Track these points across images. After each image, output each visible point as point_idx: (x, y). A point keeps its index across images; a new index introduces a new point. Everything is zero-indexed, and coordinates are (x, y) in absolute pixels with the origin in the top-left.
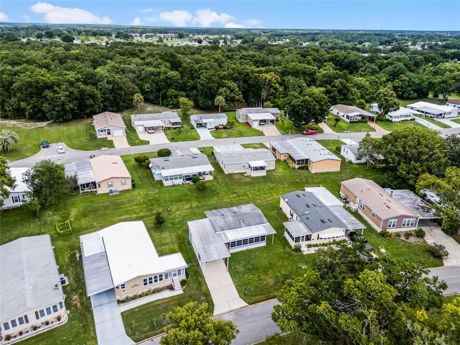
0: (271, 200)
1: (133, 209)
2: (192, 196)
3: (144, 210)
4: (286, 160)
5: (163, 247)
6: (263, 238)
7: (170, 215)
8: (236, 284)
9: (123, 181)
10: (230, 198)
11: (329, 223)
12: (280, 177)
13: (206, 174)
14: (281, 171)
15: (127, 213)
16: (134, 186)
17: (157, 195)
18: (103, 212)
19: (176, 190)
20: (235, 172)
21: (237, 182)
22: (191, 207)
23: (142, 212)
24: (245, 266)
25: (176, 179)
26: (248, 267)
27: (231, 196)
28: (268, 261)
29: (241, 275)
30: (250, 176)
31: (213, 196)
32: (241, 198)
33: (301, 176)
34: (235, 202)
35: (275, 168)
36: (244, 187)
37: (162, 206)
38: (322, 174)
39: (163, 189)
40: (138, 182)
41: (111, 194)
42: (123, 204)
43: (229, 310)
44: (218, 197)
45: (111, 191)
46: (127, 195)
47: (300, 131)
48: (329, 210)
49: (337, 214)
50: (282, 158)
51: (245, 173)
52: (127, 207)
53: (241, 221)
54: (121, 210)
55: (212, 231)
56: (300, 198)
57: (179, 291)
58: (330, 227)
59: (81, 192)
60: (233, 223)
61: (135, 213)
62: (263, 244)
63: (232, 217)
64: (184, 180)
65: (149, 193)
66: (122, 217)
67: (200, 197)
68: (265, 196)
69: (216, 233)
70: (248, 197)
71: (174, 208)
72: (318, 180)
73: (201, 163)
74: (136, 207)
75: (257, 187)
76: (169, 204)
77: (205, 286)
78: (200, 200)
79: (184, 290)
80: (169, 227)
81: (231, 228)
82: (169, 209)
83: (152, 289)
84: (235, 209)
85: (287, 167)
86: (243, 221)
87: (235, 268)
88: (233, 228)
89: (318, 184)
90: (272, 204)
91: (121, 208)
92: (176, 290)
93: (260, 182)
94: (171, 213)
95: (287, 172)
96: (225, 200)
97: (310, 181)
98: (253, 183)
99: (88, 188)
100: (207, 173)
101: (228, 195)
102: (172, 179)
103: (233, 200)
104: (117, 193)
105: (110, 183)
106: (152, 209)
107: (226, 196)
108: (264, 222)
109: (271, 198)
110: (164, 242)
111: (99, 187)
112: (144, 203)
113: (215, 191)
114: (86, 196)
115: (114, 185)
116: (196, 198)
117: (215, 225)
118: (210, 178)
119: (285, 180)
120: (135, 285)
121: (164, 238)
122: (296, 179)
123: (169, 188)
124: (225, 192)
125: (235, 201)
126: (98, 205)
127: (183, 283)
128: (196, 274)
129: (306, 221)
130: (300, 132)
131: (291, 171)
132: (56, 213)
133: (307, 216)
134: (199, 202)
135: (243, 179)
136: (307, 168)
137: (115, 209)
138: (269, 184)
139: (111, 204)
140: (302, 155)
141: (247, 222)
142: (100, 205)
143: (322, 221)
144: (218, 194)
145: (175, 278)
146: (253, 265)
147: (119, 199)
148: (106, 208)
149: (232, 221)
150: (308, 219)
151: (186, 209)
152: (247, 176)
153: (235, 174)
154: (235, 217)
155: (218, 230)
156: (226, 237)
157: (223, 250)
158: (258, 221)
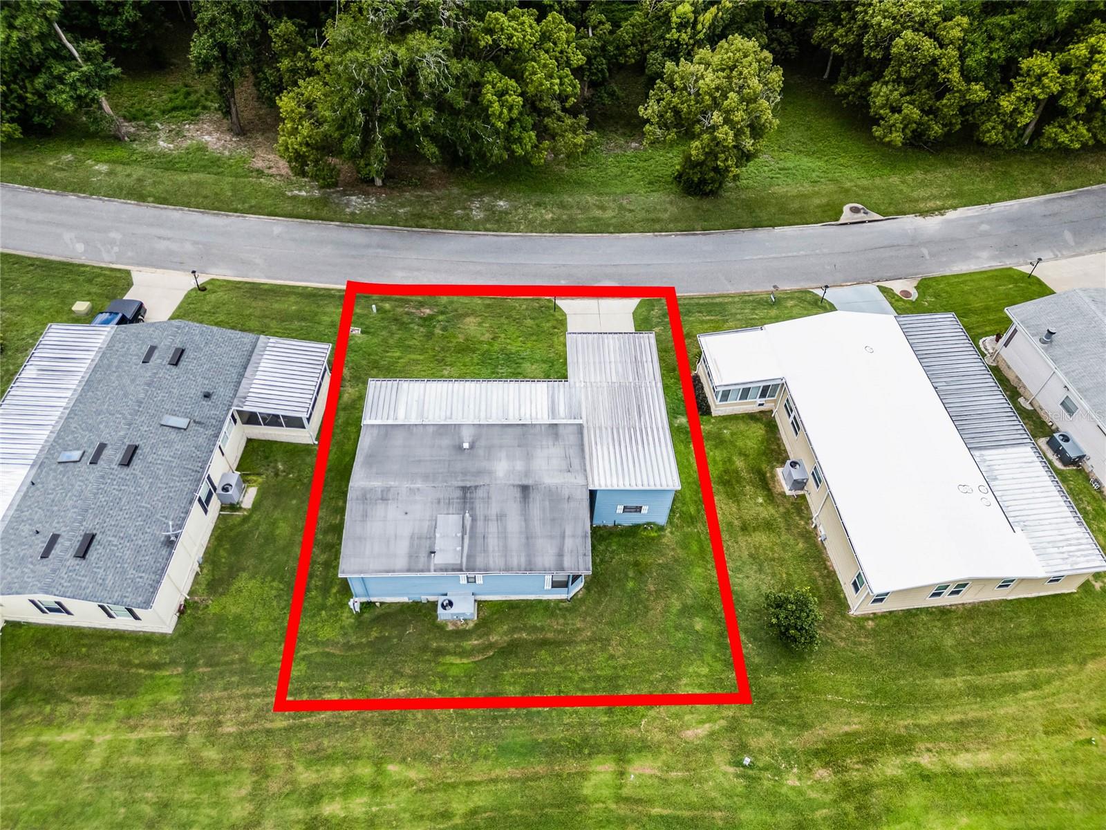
60: (501, 447)
69: (580, 421)
81: (519, 430)
88: (510, 430)
117: (573, 452)
129: (222, 392)
141: (446, 442)
149: (503, 454)
150: (207, 396)
154: (479, 473)
155: (570, 429)
156: (553, 402)
157: (580, 360)
158: (398, 439)
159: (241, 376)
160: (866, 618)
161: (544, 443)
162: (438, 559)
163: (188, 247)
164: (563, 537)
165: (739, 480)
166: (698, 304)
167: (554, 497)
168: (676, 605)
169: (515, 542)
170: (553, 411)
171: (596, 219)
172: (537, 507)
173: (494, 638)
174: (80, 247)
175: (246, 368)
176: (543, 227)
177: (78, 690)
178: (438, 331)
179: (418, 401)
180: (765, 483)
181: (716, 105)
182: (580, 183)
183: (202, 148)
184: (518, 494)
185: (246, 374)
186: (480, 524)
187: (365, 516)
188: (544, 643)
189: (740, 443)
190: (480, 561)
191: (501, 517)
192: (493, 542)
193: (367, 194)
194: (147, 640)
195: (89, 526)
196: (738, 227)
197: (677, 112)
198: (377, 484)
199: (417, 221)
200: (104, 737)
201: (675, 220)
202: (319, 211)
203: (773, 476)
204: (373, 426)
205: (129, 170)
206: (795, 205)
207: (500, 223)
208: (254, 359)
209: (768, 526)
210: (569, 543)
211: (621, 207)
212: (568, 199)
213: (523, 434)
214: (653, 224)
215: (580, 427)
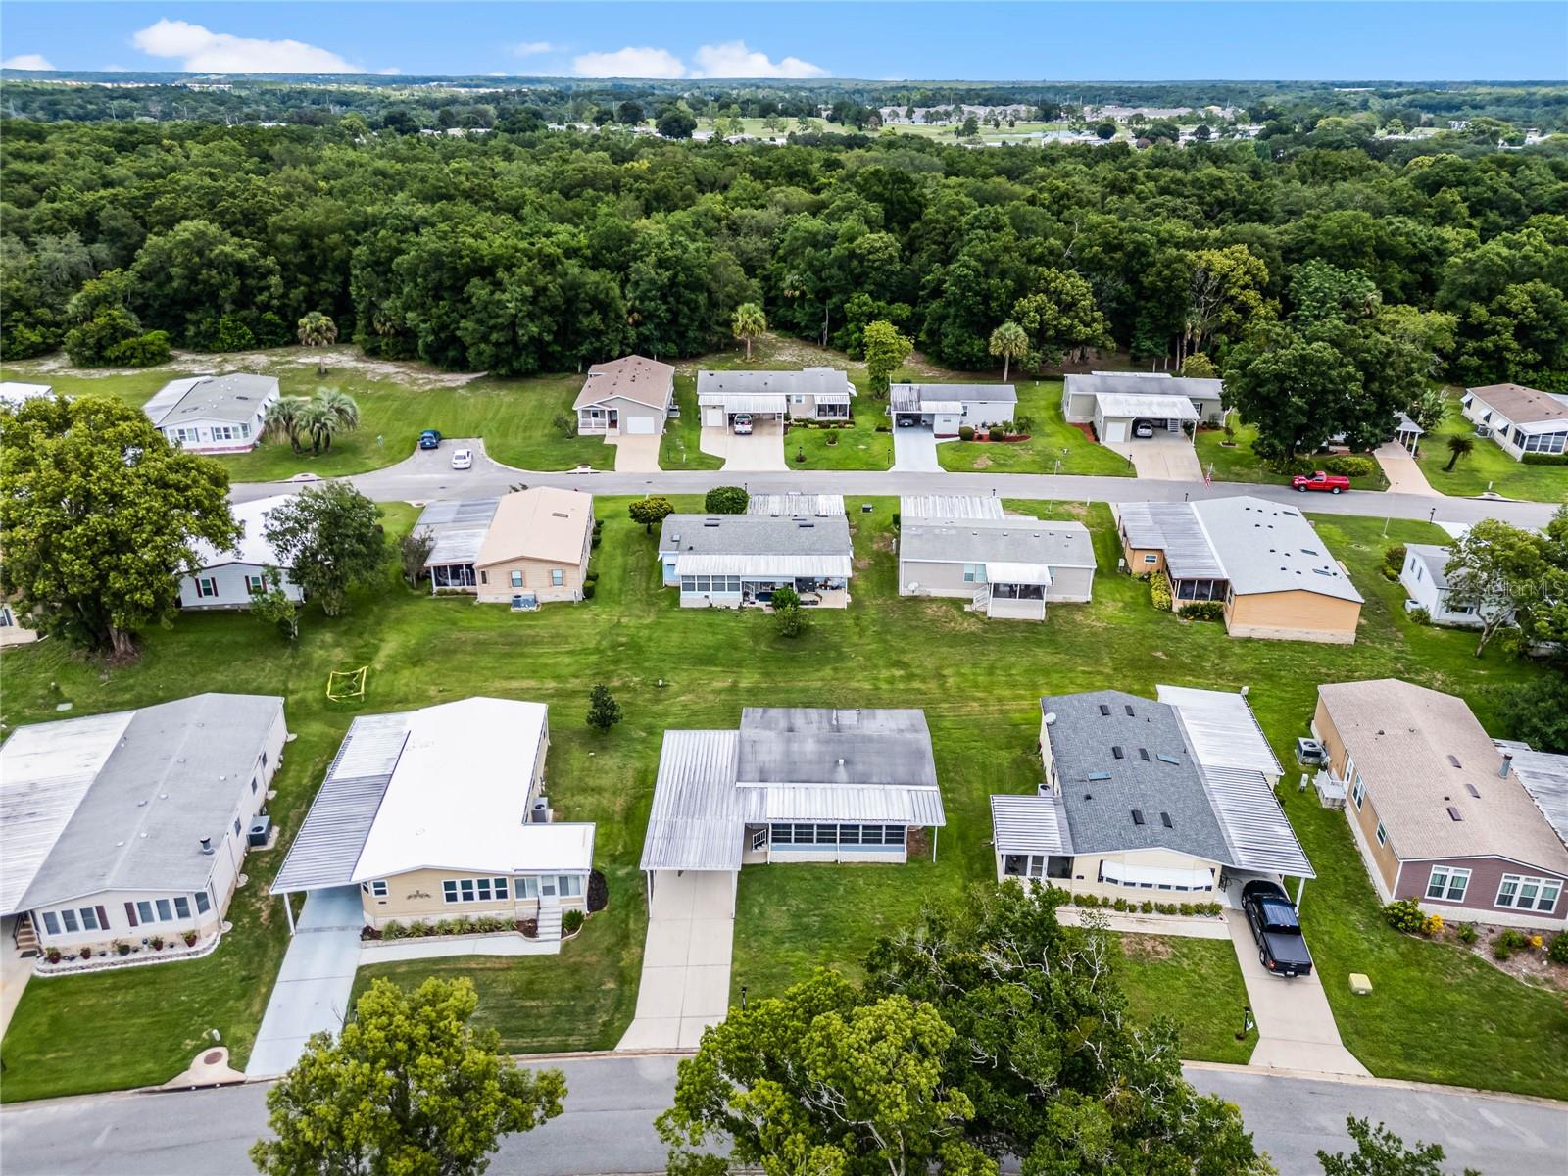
0: (1021, 711)
1: (556, 664)
2: (753, 651)
3: (588, 672)
4: (1149, 574)
5: (580, 799)
6: (895, 834)
7: (657, 701)
8: (737, 965)
9: (557, 574)
10: (877, 679)
11: (1159, 827)
12: (1094, 634)
13: (833, 588)
14: (1112, 610)
15: (534, 672)
16: (589, 593)
17: (645, 633)
18: (469, 658)
19: (710, 625)
20: (935, 592)
21: (925, 629)
22: (733, 689)
23: (577, 677)
24: (796, 916)
25: (719, 587)
26: (805, 920)
27: (885, 674)
28: (886, 919)
29: (767, 941)
30: (985, 613)
31: (822, 663)
32: (916, 685)
33: (1179, 640)
34: (886, 695)
35: (1089, 597)
36: (944, 649)
37: (644, 670)
38: (1270, 644)
39: (672, 614)
40: (610, 582)
41: (513, 609)
42: (535, 643)
43: (672, 1045)
44: (835, 670)
45: (517, 601)
46: (558, 619)
47: (1288, 473)
48: (1198, 782)
49: (1221, 804)
50: (1138, 565)
51: (970, 601)
52: (541, 655)
53: (841, 761)
54: (520, 660)
55: (731, 774)
56: (1108, 719)
57: (549, 943)
58: (1154, 843)
59: (436, 588)
60: (811, 763)
61: (557, 677)
62: (897, 855)
63: (819, 741)
64: (746, 594)
65: (624, 620)
66: (514, 684)
67: (778, 660)
68: (1007, 693)
69: (739, 784)
70: (942, 686)
71: (677, 681)
72: (1244, 667)
73: (818, 546)
74: (567, 660)
75: (993, 656)
76: (669, 666)
77: (635, 950)
78: (773, 669)
79: (565, 947)
80: (632, 740)
81: (795, 778)
82: (660, 682)
83: (474, 917)
84: (848, 717)
85: (1142, 600)
86: (846, 763)
87: (762, 913)
88: (804, 778)
89: (1236, 680)
90: (1016, 726)
91: (522, 655)
92: (541, 937)
93: (1012, 641)
94: (663, 696)
95: (1130, 620)
96: (856, 685)
97: (1208, 665)
98: (984, 642)
99: (457, 582)
100: (834, 583)
101: (876, 667)
102: (704, 587)
103: (884, 686)
104: (534, 608)
105: (517, 575)
106: (612, 672)
107: (864, 669)
108: (924, 779)
109: (1025, 704)
110: (591, 782)
111: (485, 581)
112: (597, 650)
113: (837, 648)
114: (443, 604)
115: (529, 581)
116: (763, 660)
117: (749, 757)
118: (840, 600)
119: (1109, 645)
120: (418, 895)
121: (601, 771)
122: (1156, 648)
123: (691, 616)
124: (868, 658)
125: (892, 691)
126: (463, 636)
127: (571, 922)
128: (627, 905)
129: (1077, 804)
130: (1283, 479)
131: (1150, 616)
132: (344, 640)
133: (1089, 788)
134: (767, 675)
135: (953, 619)
136: (1218, 616)
137: (509, 655)
138: (1039, 652)
139: (501, 640)
140: (1210, 562)
141: (860, 768)
142: (471, 635)
143: (1137, 818)
144: (841, 657)
145: (547, 900)
146: (826, 918)
147: (530, 627)
148: (481, 646)
149: (809, 756)
150: (1088, 797)
151: (714, 691)
152: (972, 614)
153: (932, 600)
154: (828, 742)
155: (749, 777)
156: (762, 803)
157: (729, 842)
158: (901, 772)
161: (773, 766)
169: (798, 717)
170: (763, 797)
184: (796, 728)
186: (825, 720)
191: (809, 723)
198: (909, 736)
204: (928, 785)
213: (792, 774)
215: (738, 780)
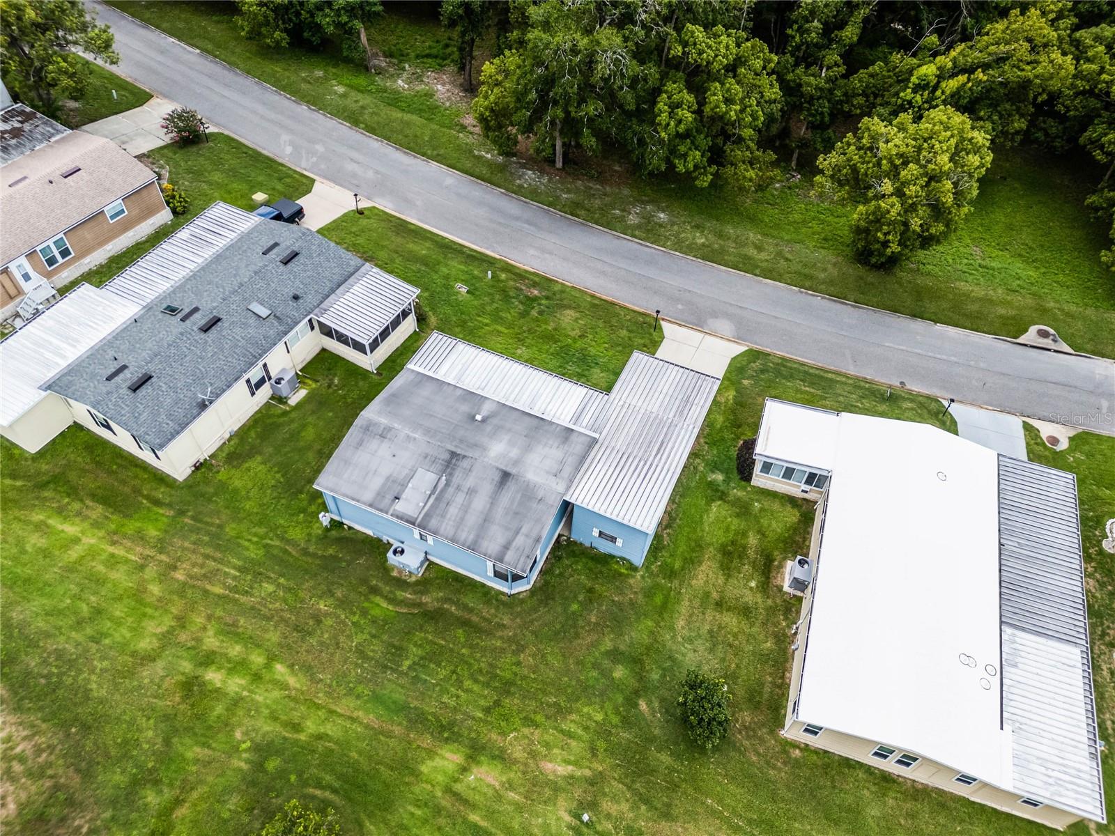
43: (707, 337)
60: (510, 430)
69: (597, 436)
81: (536, 422)
88: (527, 419)
117: (571, 460)
129: (310, 299)
149: (506, 438)
150: (296, 298)
154: (475, 445)
155: (582, 439)
156: (583, 409)
157: (633, 381)
158: (426, 391)
159: (333, 291)
160: (795, 745)
161: (550, 442)
162: (399, 507)
163: (370, 174)
164: (517, 532)
165: (742, 555)
166: (806, 372)
167: (529, 494)
168: (608, 644)
169: (472, 519)
170: (577, 418)
171: (747, 258)
172: (508, 496)
173: (425, 599)
174: (289, 150)
175: (339, 286)
176: (690, 249)
177: (93, 496)
178: (534, 313)
179: (463, 365)
180: (767, 568)
181: (894, 173)
182: (753, 220)
183: (429, 95)
184: (497, 477)
185: (337, 292)
186: (451, 490)
187: (360, 444)
188: (465, 623)
189: (764, 522)
190: (433, 523)
191: (472, 492)
192: (453, 511)
193: (542, 172)
194: (161, 479)
195: (151, 368)
196: (895, 310)
197: (854, 169)
198: (384, 421)
199: (573, 210)
200: (90, 540)
201: (831, 282)
202: (494, 176)
203: (781, 566)
204: (413, 371)
205: (360, 96)
206: (974, 307)
207: (649, 232)
208: (351, 280)
209: (746, 612)
210: (520, 540)
211: (780, 254)
212: (730, 230)
213: (537, 426)
214: (805, 280)
215: (595, 441)
